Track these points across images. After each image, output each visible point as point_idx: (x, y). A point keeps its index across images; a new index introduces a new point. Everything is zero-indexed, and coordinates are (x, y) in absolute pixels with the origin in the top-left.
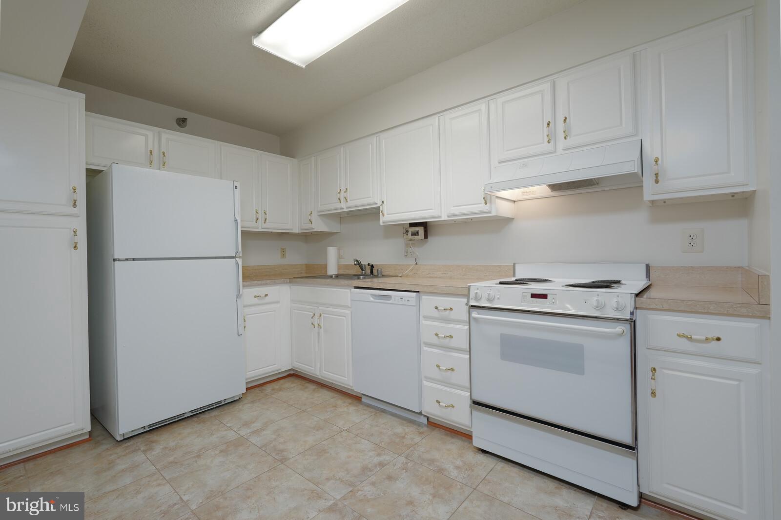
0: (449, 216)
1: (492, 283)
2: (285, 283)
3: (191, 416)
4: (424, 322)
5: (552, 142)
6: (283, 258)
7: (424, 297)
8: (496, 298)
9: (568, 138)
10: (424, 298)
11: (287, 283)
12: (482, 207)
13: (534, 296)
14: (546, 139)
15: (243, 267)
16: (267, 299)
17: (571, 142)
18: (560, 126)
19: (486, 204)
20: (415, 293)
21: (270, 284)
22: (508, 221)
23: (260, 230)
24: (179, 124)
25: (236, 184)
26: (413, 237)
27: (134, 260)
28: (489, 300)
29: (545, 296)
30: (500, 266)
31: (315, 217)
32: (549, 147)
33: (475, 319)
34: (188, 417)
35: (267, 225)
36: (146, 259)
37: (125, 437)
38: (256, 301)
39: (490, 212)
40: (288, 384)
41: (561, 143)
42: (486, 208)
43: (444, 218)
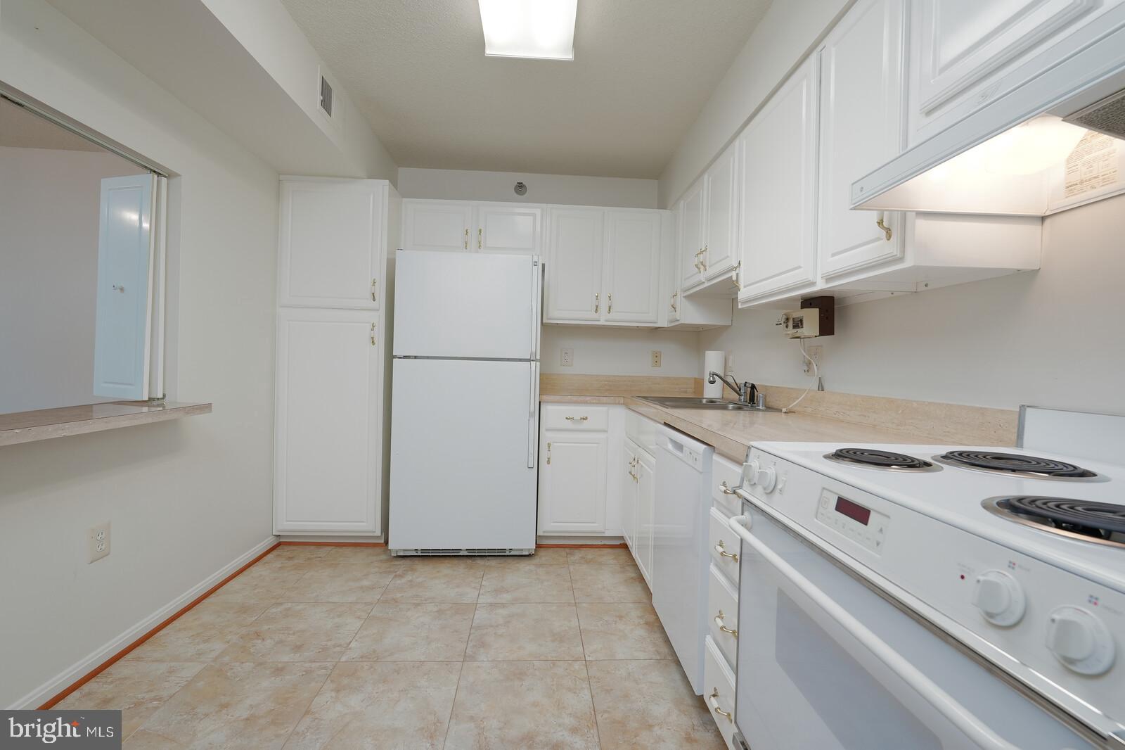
2: (616, 404)
3: (467, 556)
6: (656, 366)
11: (619, 404)
15: (540, 374)
16: (585, 425)
19: (889, 236)
20: (704, 448)
21: (591, 403)
23: (602, 323)
24: (517, 192)
25: (536, 259)
26: (795, 330)
27: (416, 357)
31: (681, 303)
34: (463, 556)
35: (613, 316)
36: (428, 358)
37: (399, 554)
38: (569, 424)
40: (608, 557)
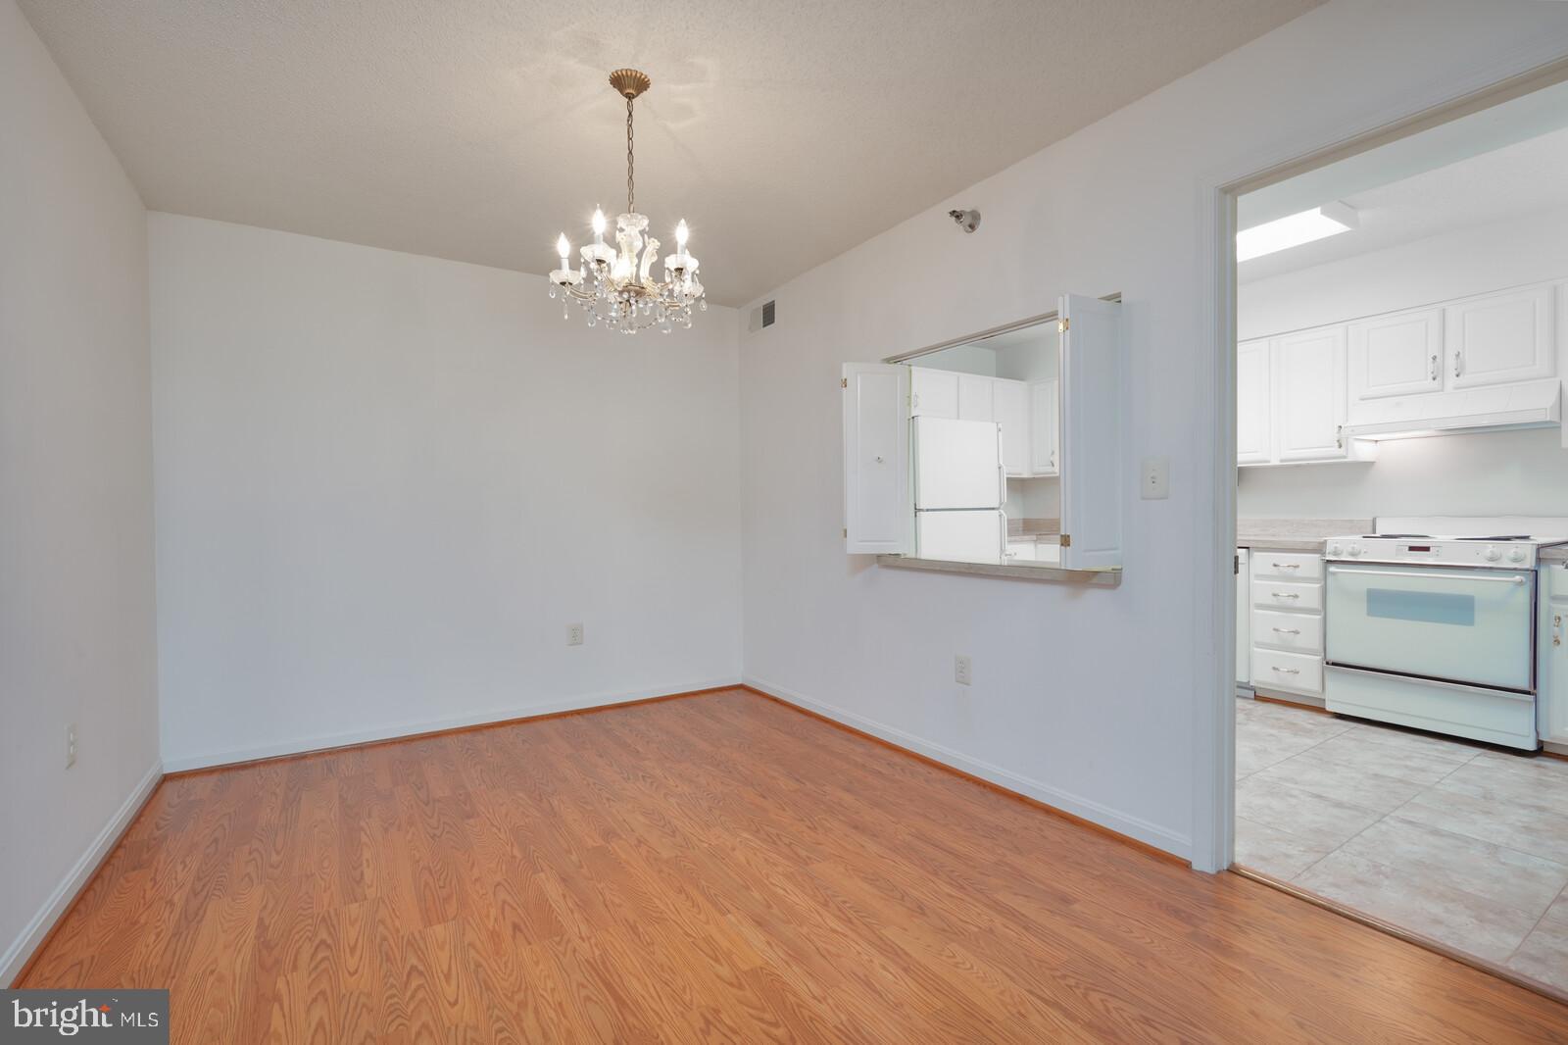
0: (1282, 461)
1: (1358, 537)
4: (1254, 582)
5: (1438, 379)
7: (1256, 553)
8: (1363, 551)
9: (1461, 376)
10: (1257, 555)
12: (1335, 451)
13: (1412, 549)
14: (1431, 376)
17: (1463, 380)
18: (1451, 362)
19: (1340, 446)
20: (1244, 550)
22: (1368, 465)
25: (1000, 426)
28: (1353, 555)
29: (1427, 549)
30: (1351, 521)
32: (1436, 384)
33: (1334, 574)
39: (1345, 457)
41: (1451, 381)
42: (1341, 452)
43: (1275, 462)
